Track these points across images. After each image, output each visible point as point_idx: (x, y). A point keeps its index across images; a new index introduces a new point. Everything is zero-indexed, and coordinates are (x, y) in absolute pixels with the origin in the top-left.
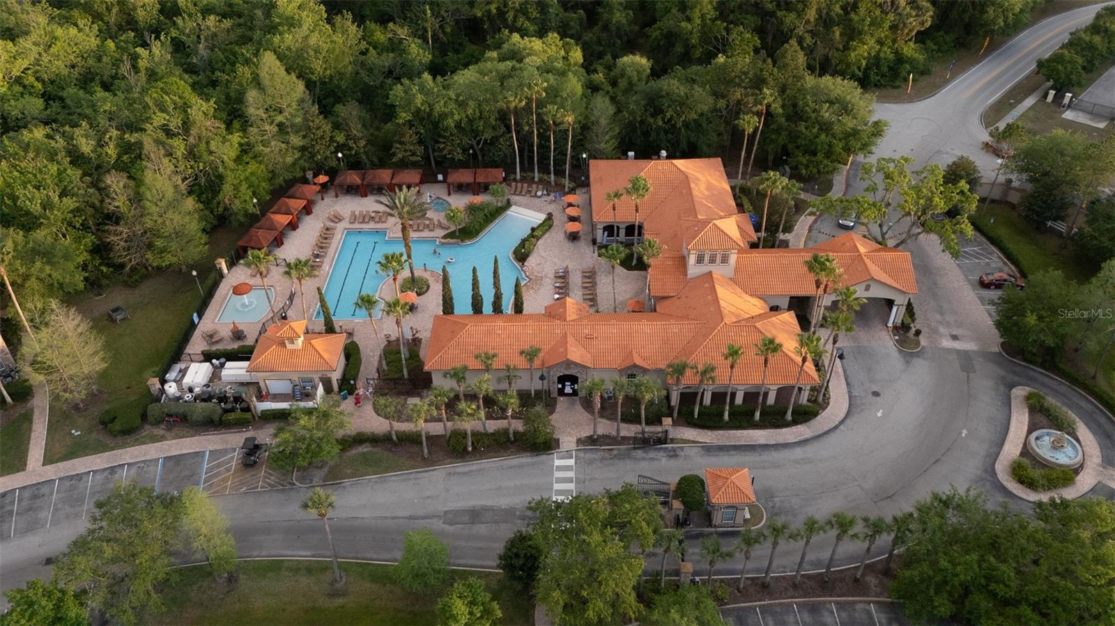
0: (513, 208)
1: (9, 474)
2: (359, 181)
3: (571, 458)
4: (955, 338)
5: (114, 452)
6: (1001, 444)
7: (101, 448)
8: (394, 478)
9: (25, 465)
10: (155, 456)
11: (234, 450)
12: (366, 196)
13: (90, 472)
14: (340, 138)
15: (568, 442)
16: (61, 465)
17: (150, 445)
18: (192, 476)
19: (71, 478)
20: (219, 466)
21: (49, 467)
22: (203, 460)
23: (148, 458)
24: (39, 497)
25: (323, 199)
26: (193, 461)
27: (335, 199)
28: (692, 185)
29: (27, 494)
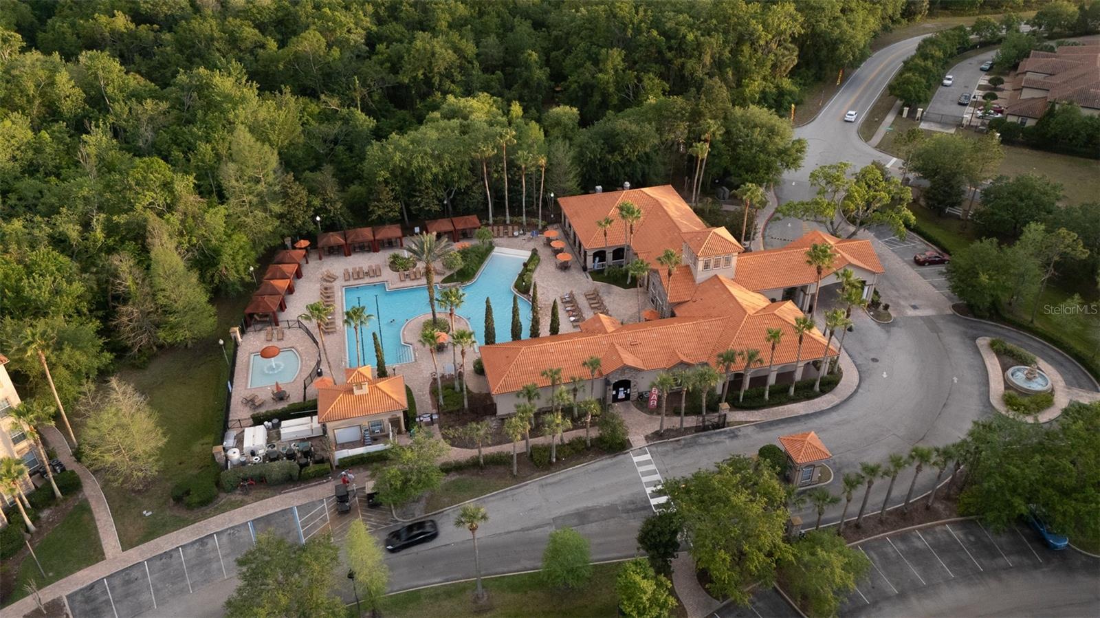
0: (496, 249)
1: (88, 566)
2: (343, 241)
3: (647, 453)
4: (915, 307)
5: (197, 524)
6: (987, 383)
7: (181, 523)
8: (492, 498)
9: (104, 554)
10: (242, 521)
11: (322, 501)
12: (350, 255)
13: (178, 547)
14: (317, 202)
15: (637, 439)
16: (143, 547)
17: (232, 511)
18: (289, 533)
19: (160, 557)
20: (312, 518)
21: (130, 551)
22: (294, 517)
23: (236, 524)
24: (132, 582)
25: (307, 263)
26: (283, 519)
27: (319, 261)
28: (665, 208)
29: (117, 581)
